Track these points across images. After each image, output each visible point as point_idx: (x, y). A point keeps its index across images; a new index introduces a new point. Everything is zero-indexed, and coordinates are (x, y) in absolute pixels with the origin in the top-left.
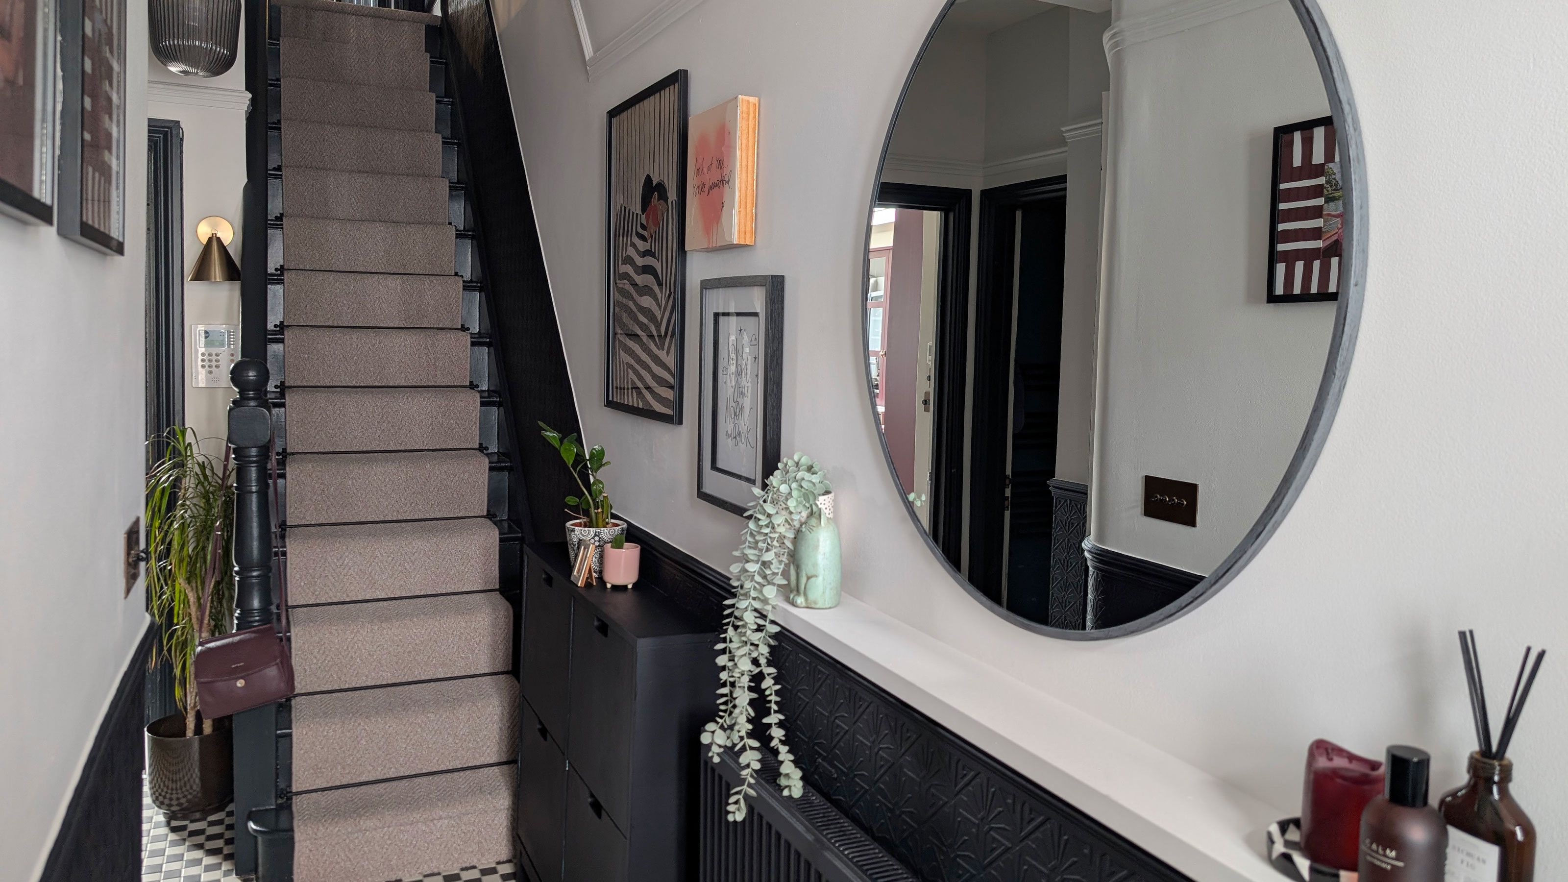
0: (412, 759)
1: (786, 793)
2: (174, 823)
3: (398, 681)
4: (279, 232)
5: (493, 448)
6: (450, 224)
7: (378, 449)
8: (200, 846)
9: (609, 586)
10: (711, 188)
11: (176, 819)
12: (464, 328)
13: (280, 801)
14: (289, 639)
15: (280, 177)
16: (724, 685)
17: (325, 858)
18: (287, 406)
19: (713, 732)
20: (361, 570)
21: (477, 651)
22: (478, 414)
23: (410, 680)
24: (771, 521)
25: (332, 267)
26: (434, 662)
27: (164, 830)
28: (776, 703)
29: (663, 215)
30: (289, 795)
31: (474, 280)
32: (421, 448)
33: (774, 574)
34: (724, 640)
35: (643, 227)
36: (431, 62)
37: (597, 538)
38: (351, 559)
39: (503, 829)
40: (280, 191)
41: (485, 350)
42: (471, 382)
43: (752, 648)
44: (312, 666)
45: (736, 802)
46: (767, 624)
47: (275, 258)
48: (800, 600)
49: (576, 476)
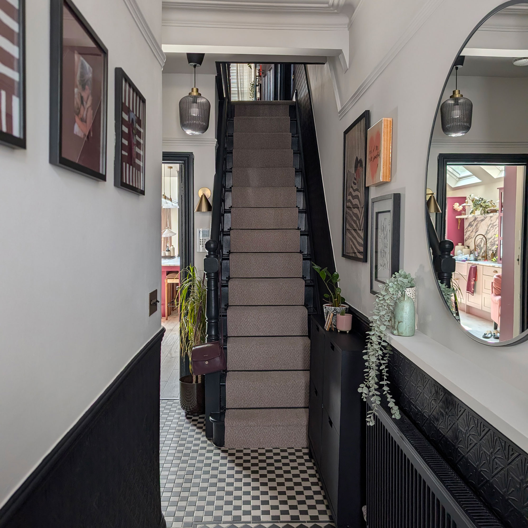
0: (270, 401)
1: (393, 417)
2: (188, 416)
3: (267, 369)
4: (230, 193)
5: (308, 278)
6: (295, 186)
7: (263, 277)
8: (195, 425)
9: (339, 331)
10: (374, 159)
11: (189, 414)
12: (298, 229)
13: (221, 411)
14: (226, 348)
15: (231, 172)
16: (367, 368)
17: (236, 435)
18: (230, 260)
19: (363, 388)
20: (254, 324)
21: (297, 360)
22: (302, 263)
23: (271, 369)
24: (384, 298)
25: (249, 206)
26: (280, 363)
27: (184, 418)
28: (386, 376)
29: (361, 172)
30: (224, 409)
31: (304, 209)
32: (280, 277)
33: (386, 321)
34: (366, 349)
35: (355, 179)
36: (291, 120)
37: (335, 311)
38: (250, 319)
39: (305, 434)
40: (232, 177)
41: (306, 237)
42: (300, 251)
43: (376, 352)
44: (235, 360)
45: (370, 417)
46: (382, 342)
47: (228, 203)
48: (395, 332)
49: (327, 285)
